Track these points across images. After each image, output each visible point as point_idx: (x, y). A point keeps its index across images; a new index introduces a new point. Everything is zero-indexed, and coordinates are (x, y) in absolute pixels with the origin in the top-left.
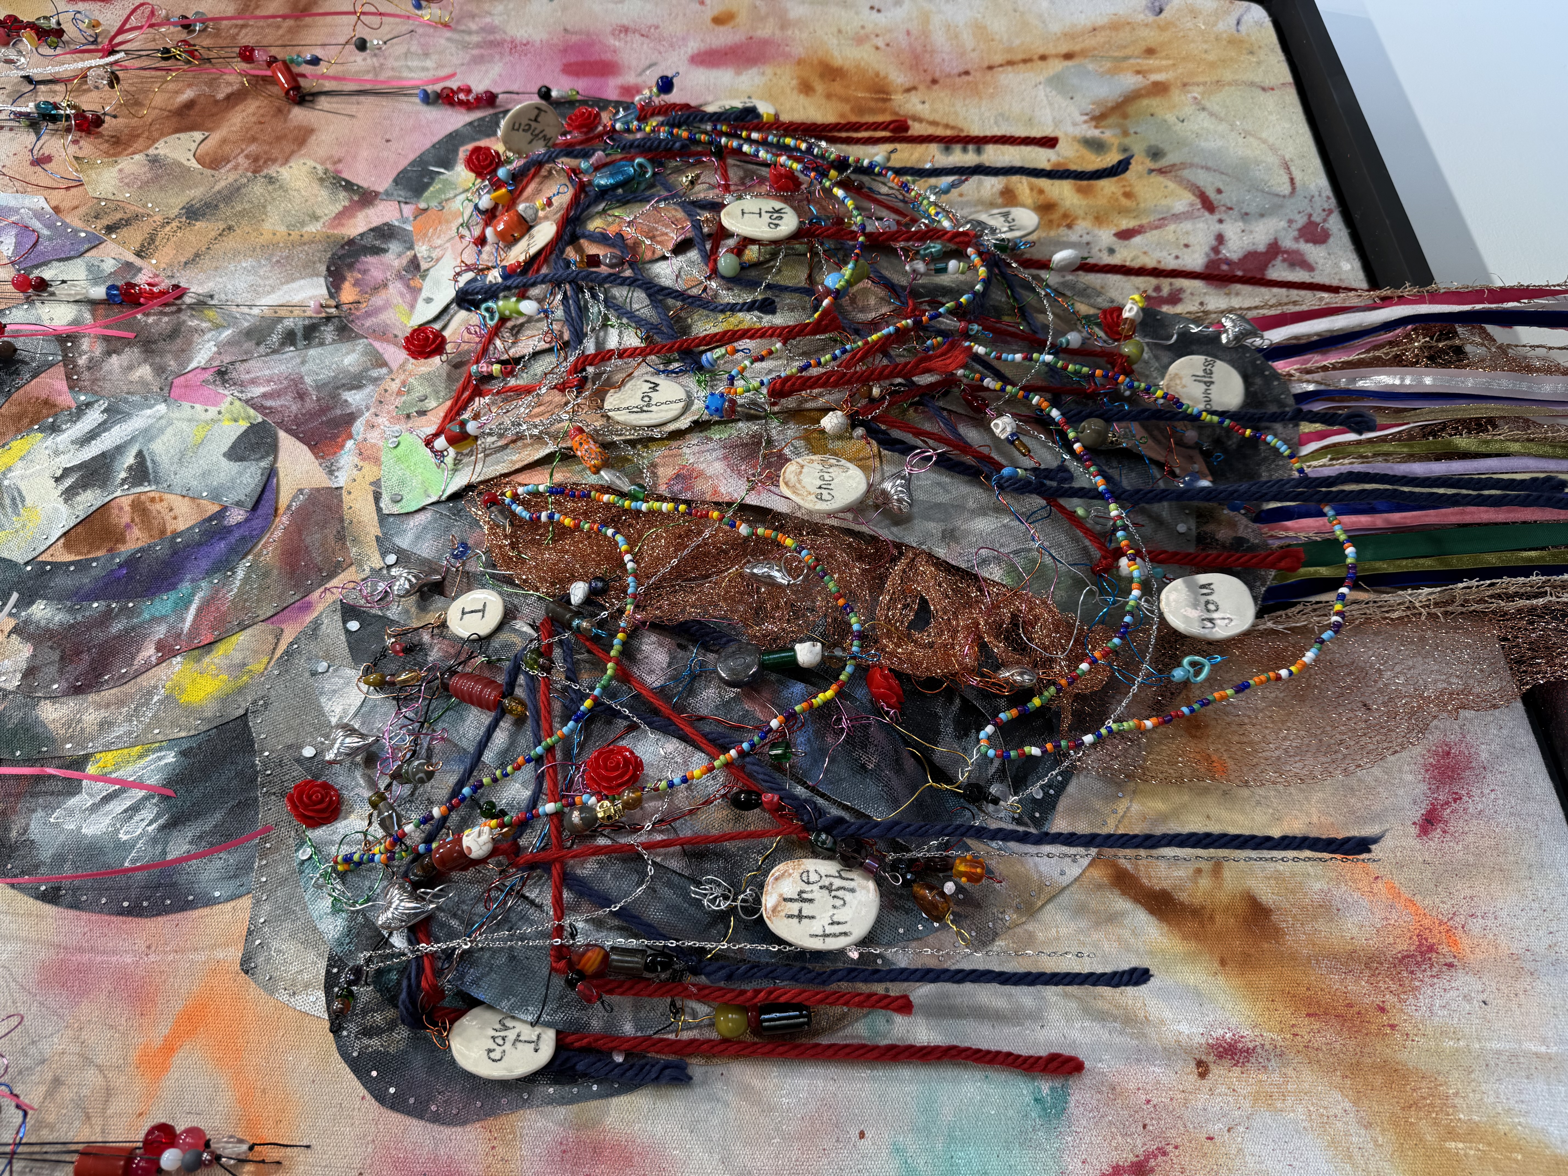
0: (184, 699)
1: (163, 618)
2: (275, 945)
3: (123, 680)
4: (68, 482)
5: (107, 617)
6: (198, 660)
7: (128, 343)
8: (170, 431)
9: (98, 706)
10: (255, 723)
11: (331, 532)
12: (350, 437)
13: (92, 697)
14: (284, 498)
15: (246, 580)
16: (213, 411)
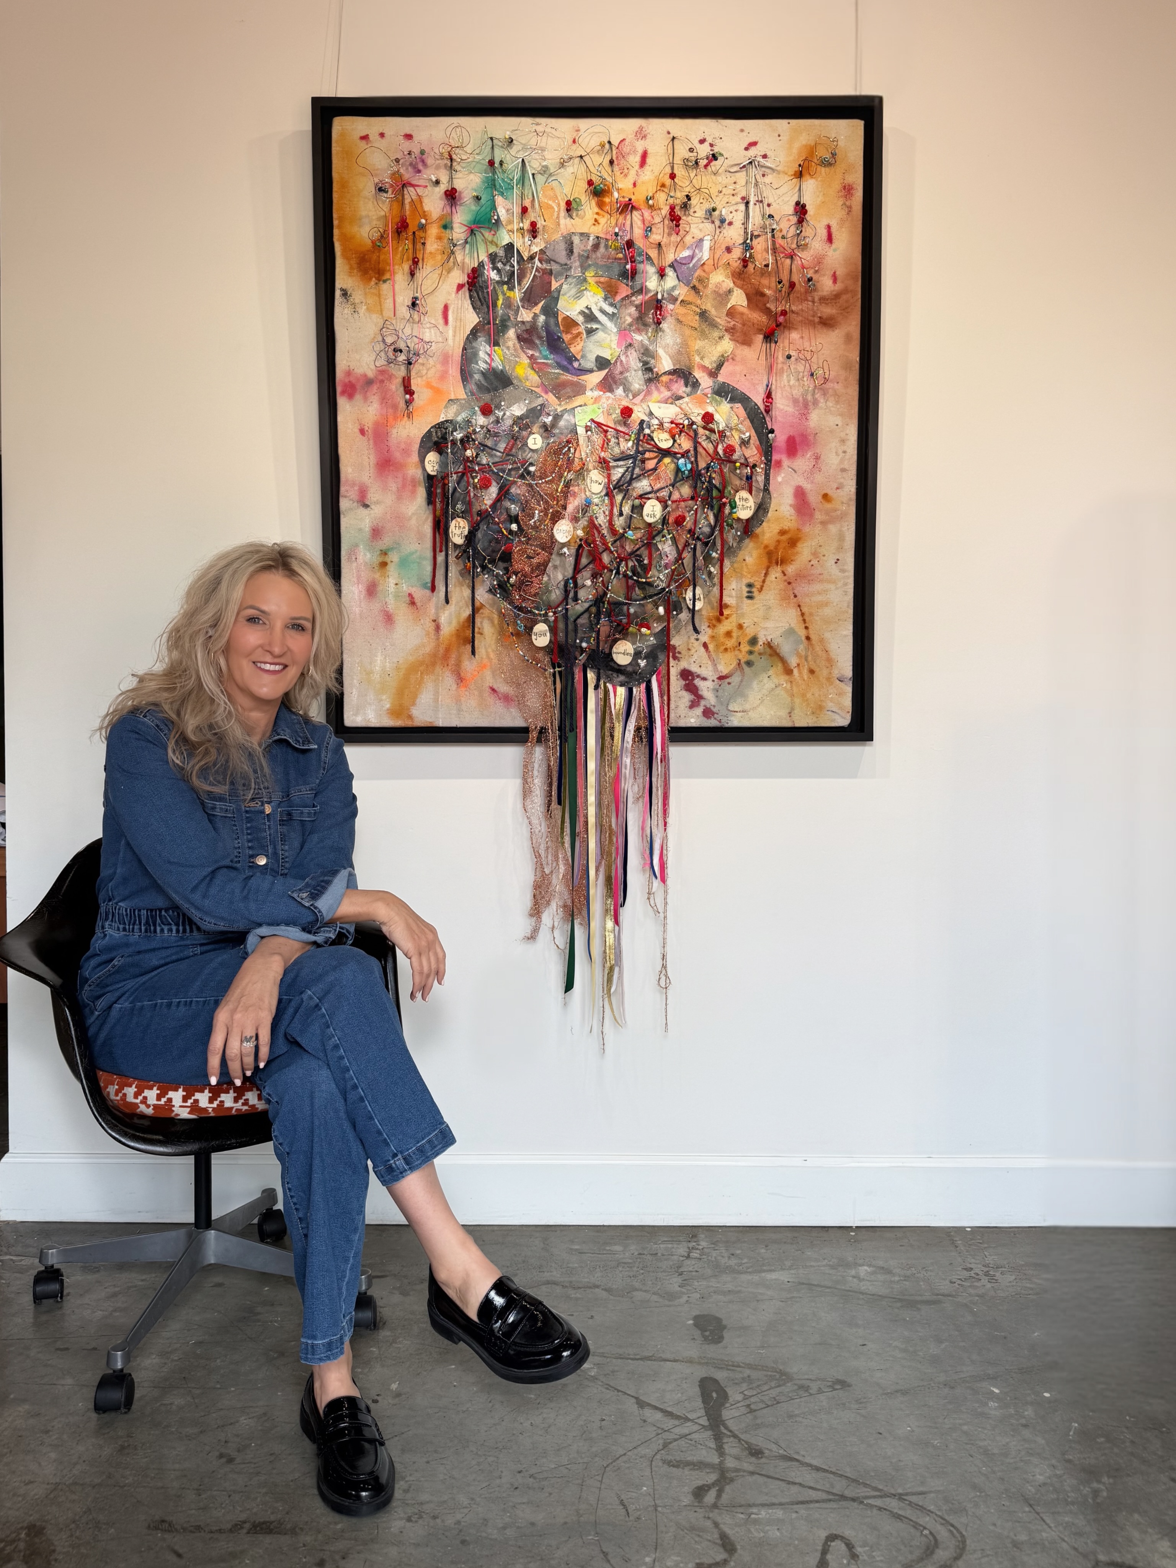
1: (540, 352)
2: (455, 406)
3: (522, 348)
4: (586, 311)
5: (540, 338)
7: (640, 312)
8: (606, 335)
9: (514, 344)
11: (571, 394)
12: (604, 392)
13: (516, 342)
14: (582, 377)
15: (555, 373)
16: (615, 346)
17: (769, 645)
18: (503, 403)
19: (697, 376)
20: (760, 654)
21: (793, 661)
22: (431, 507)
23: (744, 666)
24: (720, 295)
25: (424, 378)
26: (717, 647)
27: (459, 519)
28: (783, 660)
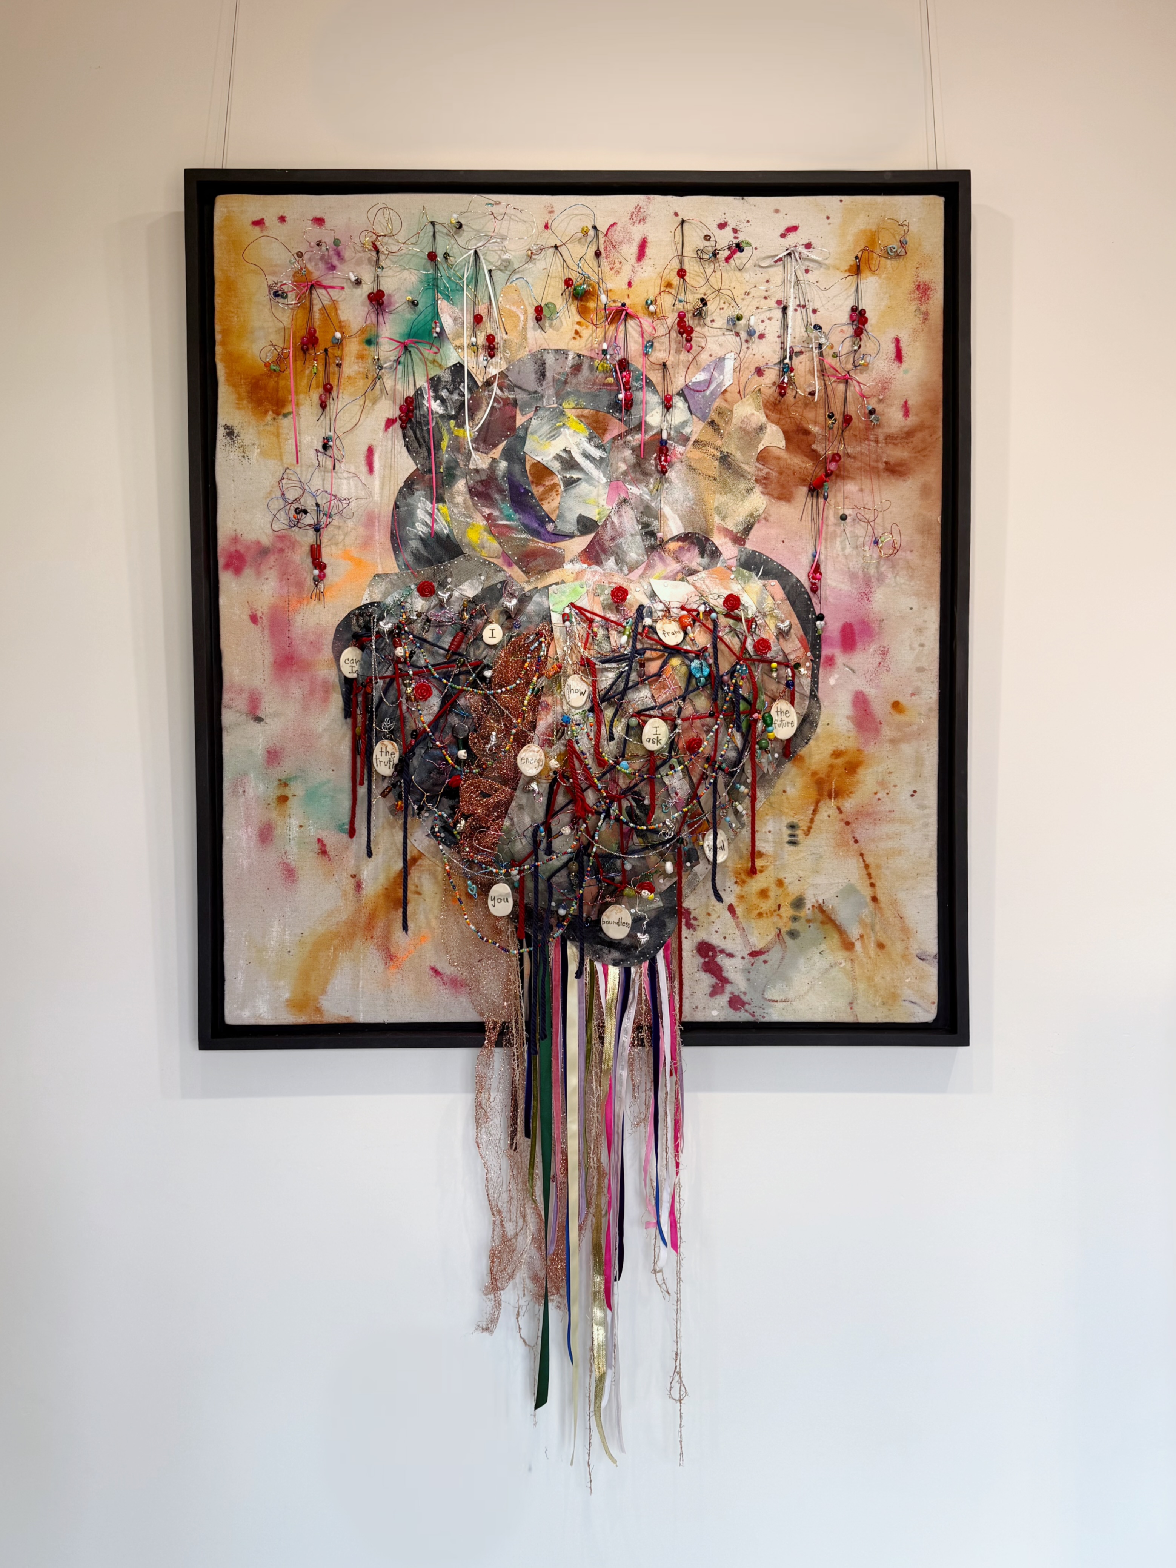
0: (469, 530)
1: (501, 512)
3: (474, 505)
4: (564, 455)
5: (501, 491)
6: (485, 530)
7: (638, 456)
8: (591, 488)
9: (464, 500)
10: (461, 558)
11: (544, 567)
12: (589, 565)
13: (468, 496)
14: (560, 544)
15: (521, 539)
16: (604, 503)
17: (821, 908)
18: (449, 580)
19: (717, 543)
20: (808, 921)
21: (854, 932)
22: (349, 720)
23: (787, 938)
24: (748, 433)
25: (340, 546)
26: (748, 910)
27: (386, 742)
28: (840, 930)
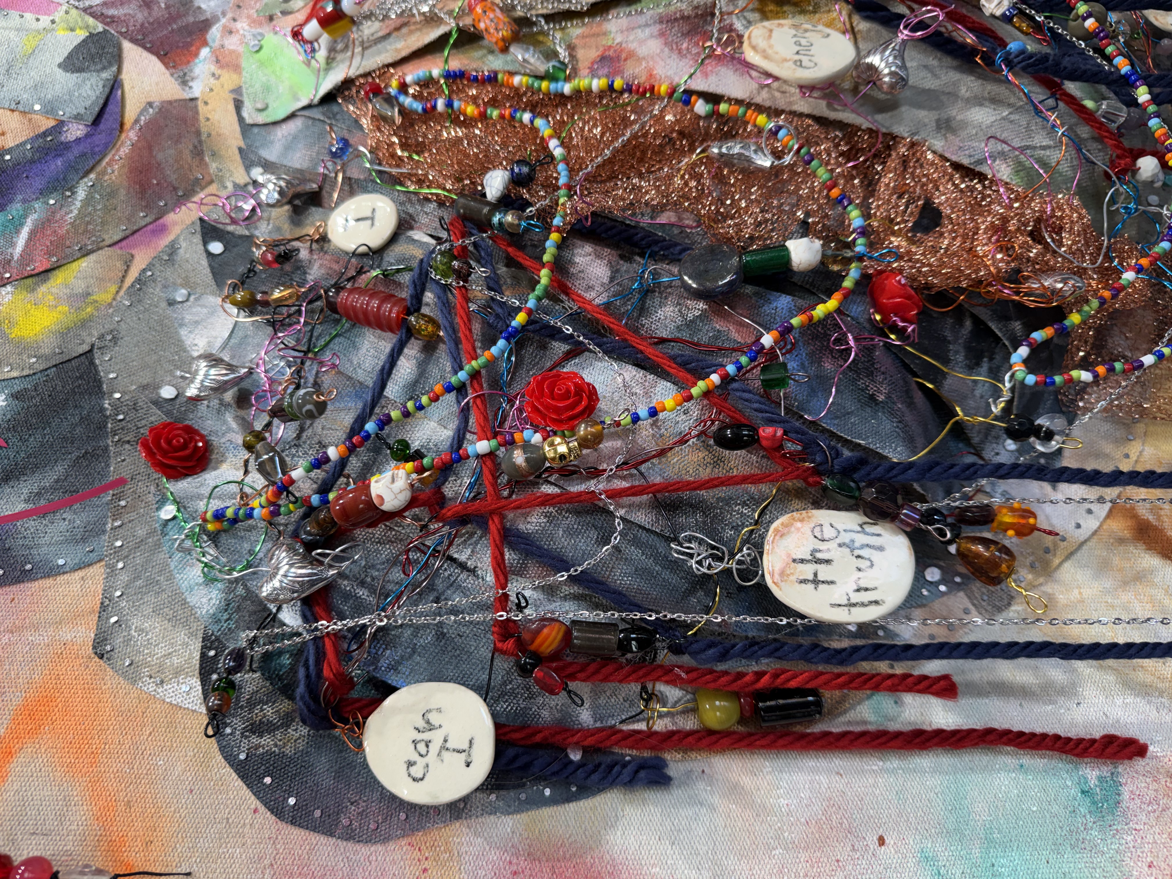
0: (15, 333)
2: (135, 622)
6: (33, 290)
10: (101, 359)
12: (205, 43)
14: (131, 112)
15: (88, 201)
16: (45, 20)
18: (167, 392)
